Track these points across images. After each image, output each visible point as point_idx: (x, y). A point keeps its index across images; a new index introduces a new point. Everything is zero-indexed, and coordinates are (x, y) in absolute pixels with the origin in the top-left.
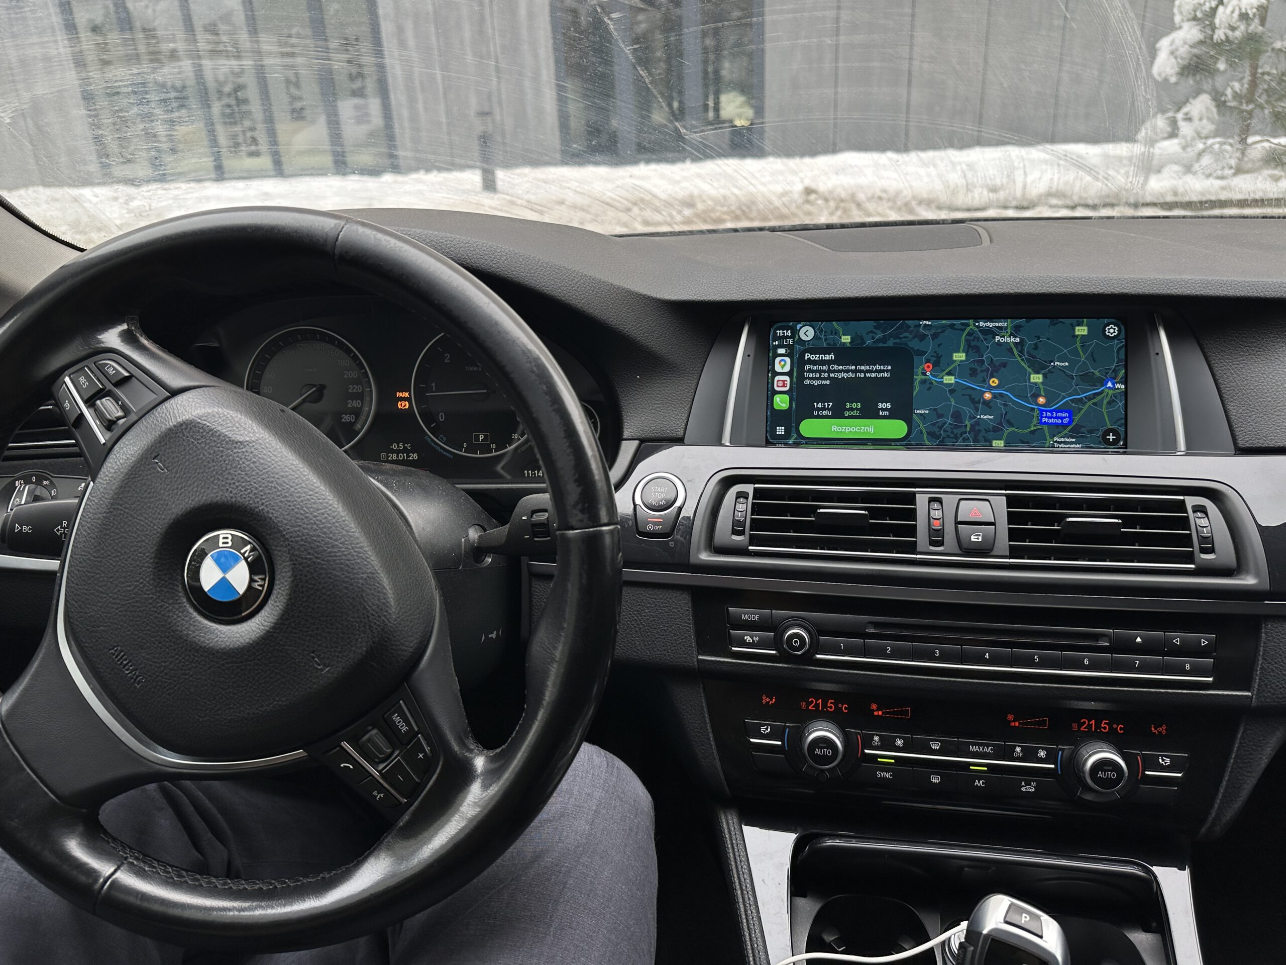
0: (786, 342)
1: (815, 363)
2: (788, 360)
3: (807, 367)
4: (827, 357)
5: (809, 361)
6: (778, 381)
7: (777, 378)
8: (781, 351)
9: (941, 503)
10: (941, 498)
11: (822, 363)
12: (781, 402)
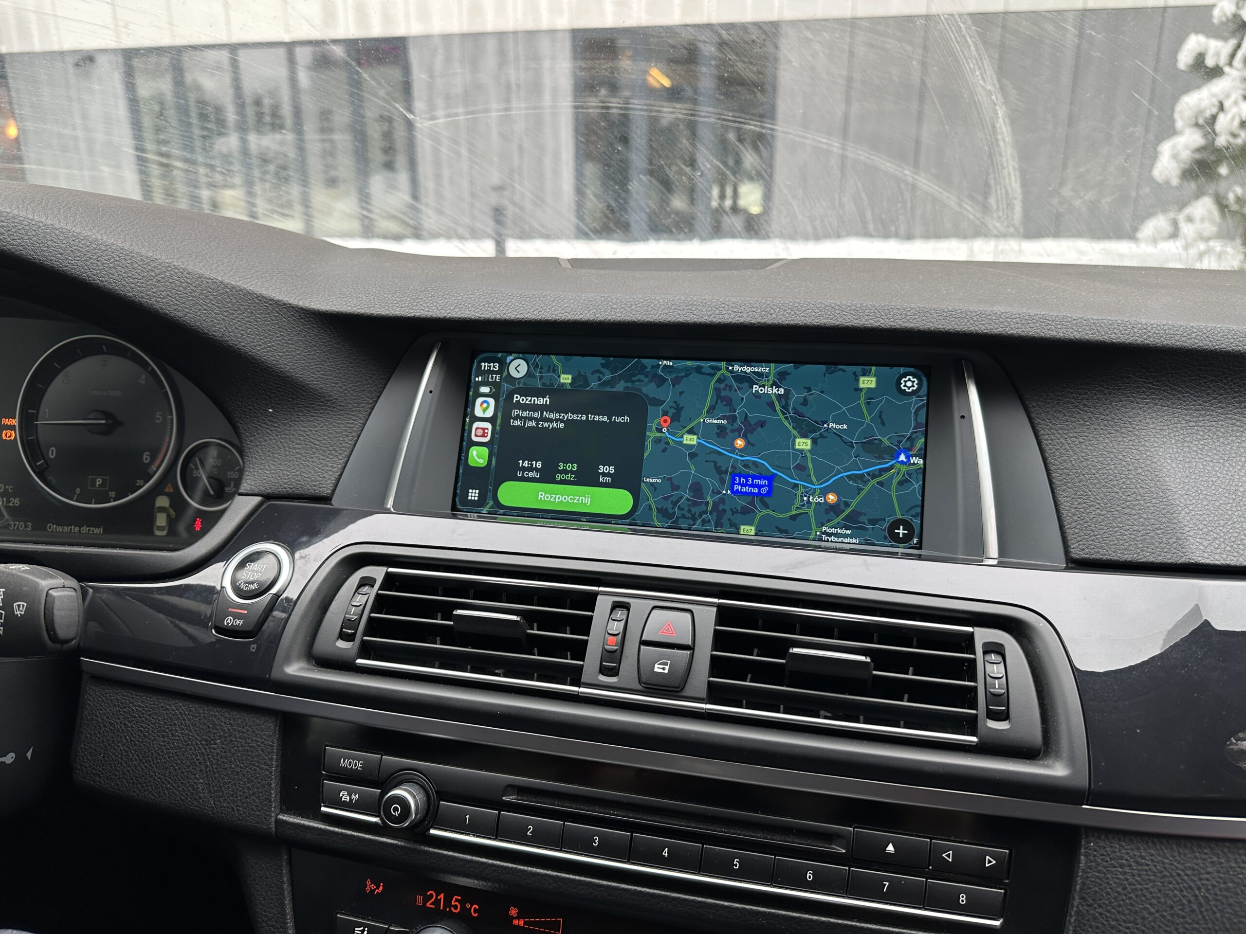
0: (492, 378)
1: (524, 407)
2: (492, 401)
3: (515, 412)
4: (541, 401)
5: (518, 406)
6: (477, 429)
7: (476, 425)
8: (485, 390)
9: (628, 609)
10: (629, 604)
11: (534, 408)
12: (478, 457)
